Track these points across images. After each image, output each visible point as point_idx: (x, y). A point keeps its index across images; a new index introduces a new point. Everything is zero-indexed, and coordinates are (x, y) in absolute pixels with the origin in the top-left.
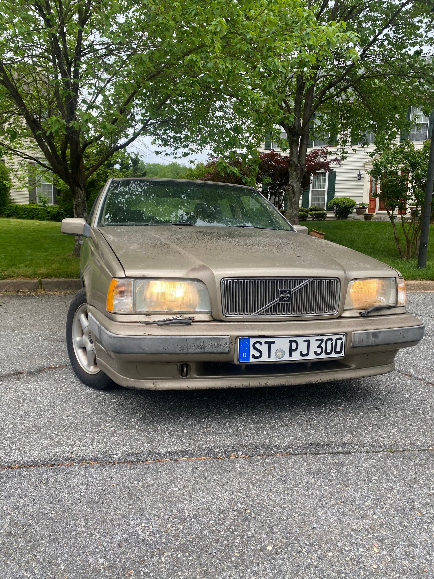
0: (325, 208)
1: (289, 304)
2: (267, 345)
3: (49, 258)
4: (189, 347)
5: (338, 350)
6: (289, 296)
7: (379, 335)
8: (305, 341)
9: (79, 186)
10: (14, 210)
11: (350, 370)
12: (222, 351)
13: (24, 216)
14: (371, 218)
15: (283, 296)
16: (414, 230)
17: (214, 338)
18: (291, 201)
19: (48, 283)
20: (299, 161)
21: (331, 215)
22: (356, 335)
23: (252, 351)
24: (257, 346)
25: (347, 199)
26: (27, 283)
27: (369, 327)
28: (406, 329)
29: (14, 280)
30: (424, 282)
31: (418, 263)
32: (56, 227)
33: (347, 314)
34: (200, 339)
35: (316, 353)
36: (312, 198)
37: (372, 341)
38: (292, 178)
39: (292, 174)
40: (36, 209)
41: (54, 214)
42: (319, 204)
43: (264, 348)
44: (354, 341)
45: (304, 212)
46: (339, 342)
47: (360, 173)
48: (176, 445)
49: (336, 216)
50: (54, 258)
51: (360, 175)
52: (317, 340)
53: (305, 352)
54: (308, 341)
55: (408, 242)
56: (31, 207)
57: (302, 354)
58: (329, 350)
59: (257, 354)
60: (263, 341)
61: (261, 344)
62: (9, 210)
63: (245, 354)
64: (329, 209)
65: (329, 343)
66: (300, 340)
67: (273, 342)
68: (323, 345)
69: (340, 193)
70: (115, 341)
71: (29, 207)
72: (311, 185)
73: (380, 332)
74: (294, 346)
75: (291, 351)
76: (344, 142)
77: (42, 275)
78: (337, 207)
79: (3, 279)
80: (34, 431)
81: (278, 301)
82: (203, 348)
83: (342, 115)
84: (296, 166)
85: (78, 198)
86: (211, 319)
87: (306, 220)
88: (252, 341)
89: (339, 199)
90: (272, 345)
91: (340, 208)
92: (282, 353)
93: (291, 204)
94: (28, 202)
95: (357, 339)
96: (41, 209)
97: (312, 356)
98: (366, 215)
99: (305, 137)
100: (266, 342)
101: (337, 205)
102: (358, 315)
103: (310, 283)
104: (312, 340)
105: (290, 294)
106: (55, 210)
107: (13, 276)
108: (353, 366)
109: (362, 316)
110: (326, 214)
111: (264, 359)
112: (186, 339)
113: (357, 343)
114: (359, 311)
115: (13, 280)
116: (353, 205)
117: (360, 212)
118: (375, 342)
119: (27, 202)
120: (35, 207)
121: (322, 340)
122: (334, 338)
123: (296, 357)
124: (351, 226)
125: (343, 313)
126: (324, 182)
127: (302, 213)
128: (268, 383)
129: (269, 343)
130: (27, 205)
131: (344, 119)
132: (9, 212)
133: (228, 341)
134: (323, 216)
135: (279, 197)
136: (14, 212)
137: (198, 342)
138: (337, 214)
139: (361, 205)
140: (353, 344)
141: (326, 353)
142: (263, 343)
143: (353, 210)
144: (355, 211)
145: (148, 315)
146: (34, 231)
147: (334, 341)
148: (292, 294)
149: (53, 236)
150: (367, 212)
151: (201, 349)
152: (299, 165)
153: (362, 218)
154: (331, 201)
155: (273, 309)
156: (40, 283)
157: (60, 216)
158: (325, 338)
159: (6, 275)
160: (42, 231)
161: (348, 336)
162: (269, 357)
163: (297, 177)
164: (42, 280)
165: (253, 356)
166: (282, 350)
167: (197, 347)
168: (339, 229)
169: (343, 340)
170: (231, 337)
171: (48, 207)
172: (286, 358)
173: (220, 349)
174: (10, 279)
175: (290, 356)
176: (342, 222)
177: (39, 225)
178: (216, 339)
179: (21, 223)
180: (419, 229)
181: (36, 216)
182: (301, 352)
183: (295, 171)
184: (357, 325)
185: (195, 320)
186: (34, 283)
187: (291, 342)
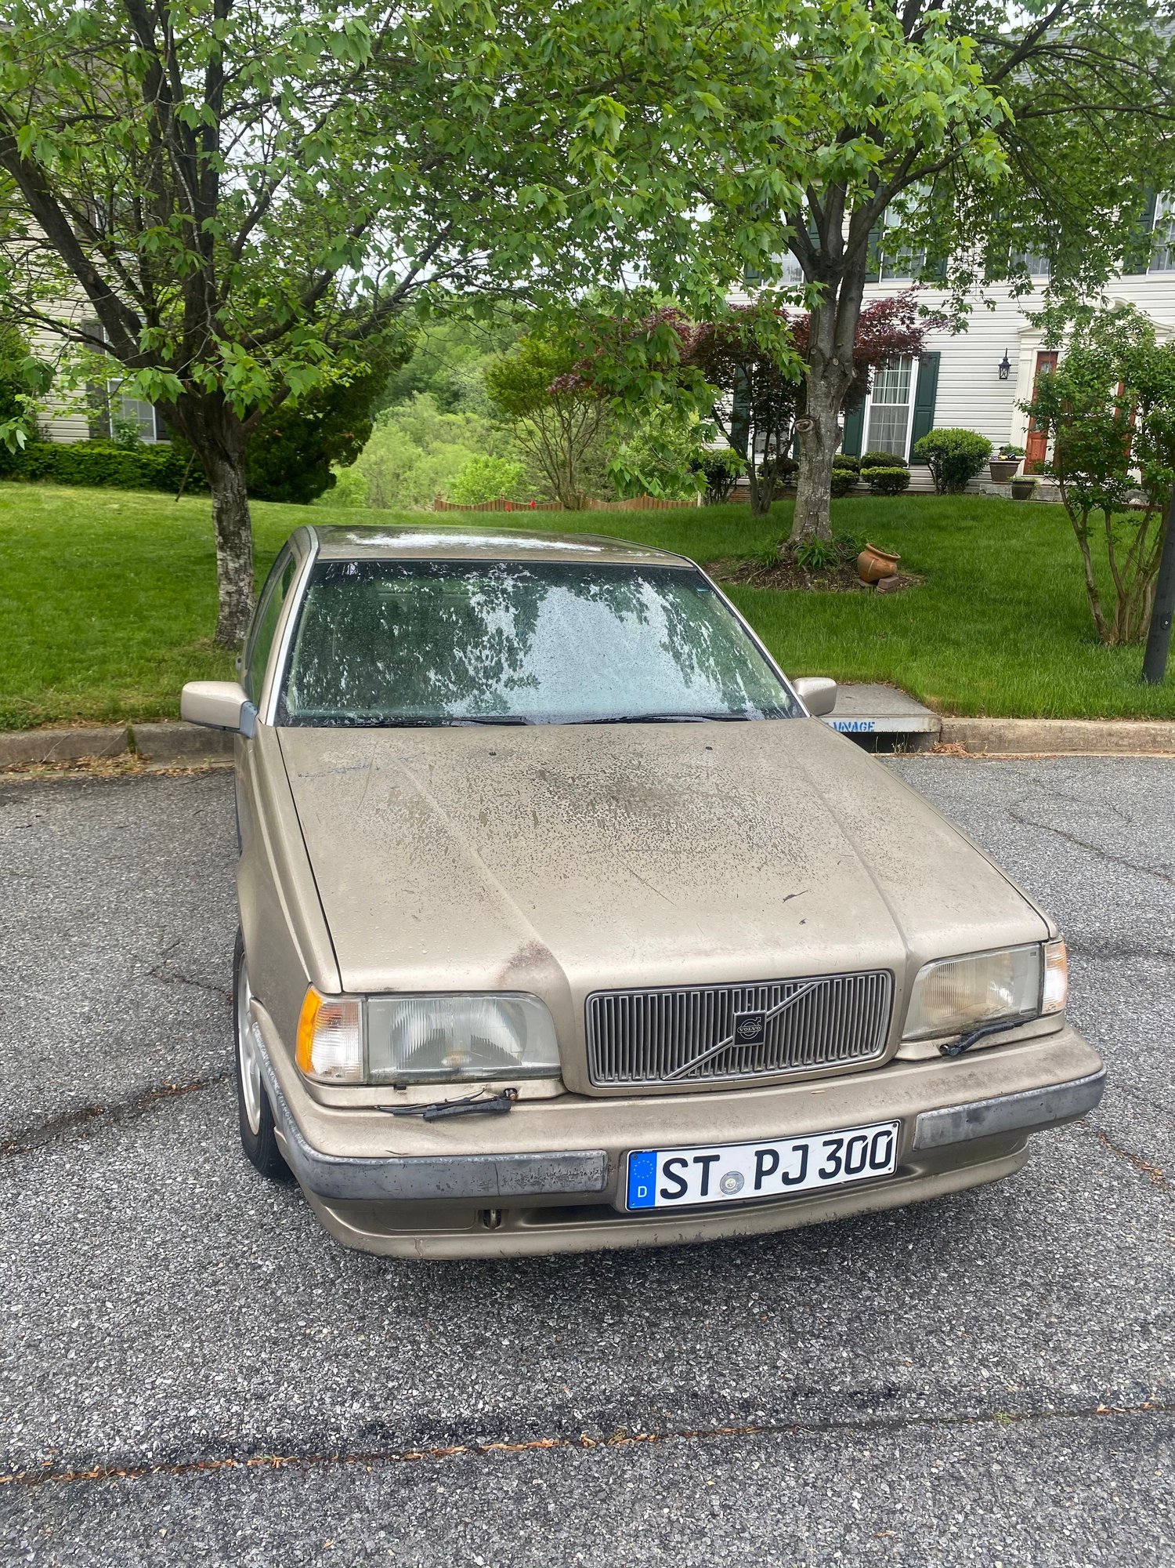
0: (906, 458)
1: (761, 1047)
2: (701, 1165)
3: (149, 653)
4: (501, 1183)
5: (880, 1157)
6: (759, 1028)
7: (985, 1114)
8: (795, 1148)
9: (227, 458)
10: (49, 459)
11: (912, 1180)
12: (584, 1188)
13: (77, 477)
14: (1030, 491)
15: (745, 1029)
16: (1140, 569)
17: (565, 1159)
18: (810, 462)
19: (150, 737)
20: (836, 347)
21: (920, 476)
22: (926, 1122)
23: (662, 1182)
24: (675, 1168)
25: (966, 435)
26: (95, 738)
27: (961, 1096)
28: (1055, 1091)
29: (61, 732)
30: (1153, 726)
31: (1144, 670)
32: (167, 518)
33: (909, 1052)
34: (529, 1162)
35: (823, 1174)
36: (871, 427)
37: (966, 1129)
38: (816, 397)
39: (815, 385)
40: (110, 457)
41: (159, 472)
42: (889, 445)
43: (692, 1174)
44: (921, 1137)
45: (847, 468)
46: (883, 1142)
47: (1006, 359)
48: (480, 1396)
49: (936, 482)
50: (163, 652)
51: (1005, 366)
52: (826, 1144)
53: (794, 1174)
54: (805, 1149)
55: (1122, 597)
56: (97, 451)
57: (786, 1179)
58: (855, 1162)
59: (674, 1188)
60: (689, 1156)
61: (684, 1163)
62: (36, 460)
63: (642, 1190)
64: (917, 459)
65: (858, 1147)
66: (784, 1149)
67: (716, 1158)
68: (842, 1154)
69: (948, 418)
70: (319, 1170)
71: (88, 451)
72: (869, 399)
73: (987, 1108)
74: (768, 1162)
75: (760, 1173)
76: (965, 279)
77: (133, 714)
78: (938, 457)
79: (32, 727)
80: (134, 1340)
81: (733, 1044)
82: (538, 1183)
83: (962, 202)
84: (828, 364)
85: (225, 489)
86: (561, 1091)
87: (851, 491)
88: (662, 1158)
89: (946, 434)
90: (712, 1164)
91: (946, 461)
92: (737, 1180)
93: (810, 470)
94: (87, 433)
95: (928, 1132)
96: (124, 457)
97: (813, 1181)
98: (1016, 482)
99: (856, 281)
100: (697, 1160)
101: (940, 450)
102: (938, 1053)
103: (814, 991)
104: (815, 1145)
105: (762, 1024)
106: (161, 460)
107: (56, 719)
108: (919, 1171)
109: (946, 1054)
110: (907, 477)
111: (693, 1196)
112: (494, 1163)
113: (927, 1140)
114: (941, 1041)
115: (57, 732)
116: (984, 450)
117: (1002, 472)
118: (973, 1131)
119: (85, 435)
120: (107, 452)
121: (839, 1143)
122: (871, 1133)
123: (773, 1185)
124: (974, 518)
125: (899, 1048)
126: (907, 383)
127: (843, 472)
128: (702, 1235)
129: (706, 1161)
130: (85, 445)
131: (967, 216)
132: (35, 465)
133: (600, 1164)
134: (902, 480)
135: (778, 435)
136: (50, 466)
137: (525, 1170)
138: (938, 477)
139: (1005, 450)
140: (919, 1142)
141: (849, 1170)
142: (690, 1161)
143: (981, 465)
144: (987, 468)
145: (400, 1085)
146: (108, 537)
147: (870, 1141)
148: (769, 1023)
149: (161, 558)
150: (1019, 474)
151: (533, 1185)
152: (835, 362)
153: (1005, 491)
154: (923, 440)
155: (720, 1062)
156: (131, 740)
157: (175, 474)
158: (847, 1137)
159: (37, 717)
160: (130, 537)
161: (906, 1126)
162: (704, 1192)
163: (827, 395)
164: (136, 728)
165: (665, 1194)
166: (737, 1175)
167: (521, 1182)
168: (941, 529)
169: (894, 1135)
170: (609, 1152)
171: (144, 449)
172: (748, 1191)
173: (580, 1184)
174: (49, 725)
175: (758, 1186)
176: (948, 505)
177: (120, 511)
178: (571, 1160)
179: (70, 504)
180: (1153, 565)
181: (110, 475)
182: (785, 1176)
183: (824, 377)
184: (933, 1085)
185: (521, 1096)
186: (112, 738)
187: (760, 1155)
